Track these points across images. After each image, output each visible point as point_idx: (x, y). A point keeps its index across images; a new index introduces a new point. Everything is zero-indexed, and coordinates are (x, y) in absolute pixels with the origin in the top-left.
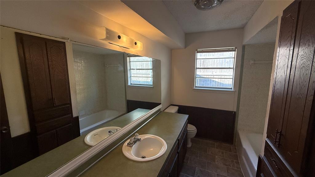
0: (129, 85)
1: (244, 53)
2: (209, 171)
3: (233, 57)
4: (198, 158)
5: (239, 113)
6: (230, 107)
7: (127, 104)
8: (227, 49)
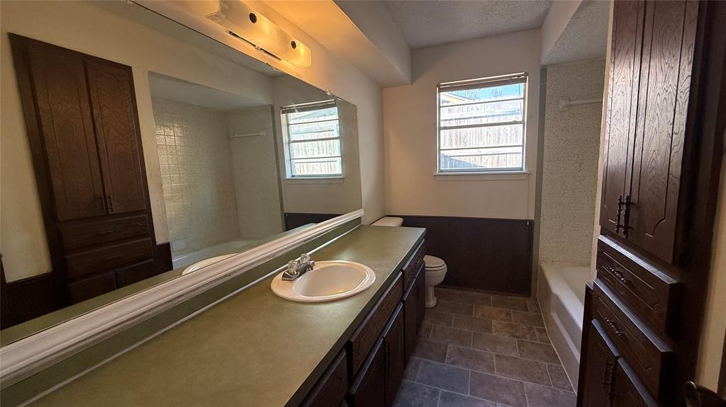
0: (288, 177)
1: (546, 85)
2: (479, 350)
3: (522, 97)
4: (452, 327)
5: (542, 223)
6: (521, 212)
7: (284, 225)
8: (508, 77)
